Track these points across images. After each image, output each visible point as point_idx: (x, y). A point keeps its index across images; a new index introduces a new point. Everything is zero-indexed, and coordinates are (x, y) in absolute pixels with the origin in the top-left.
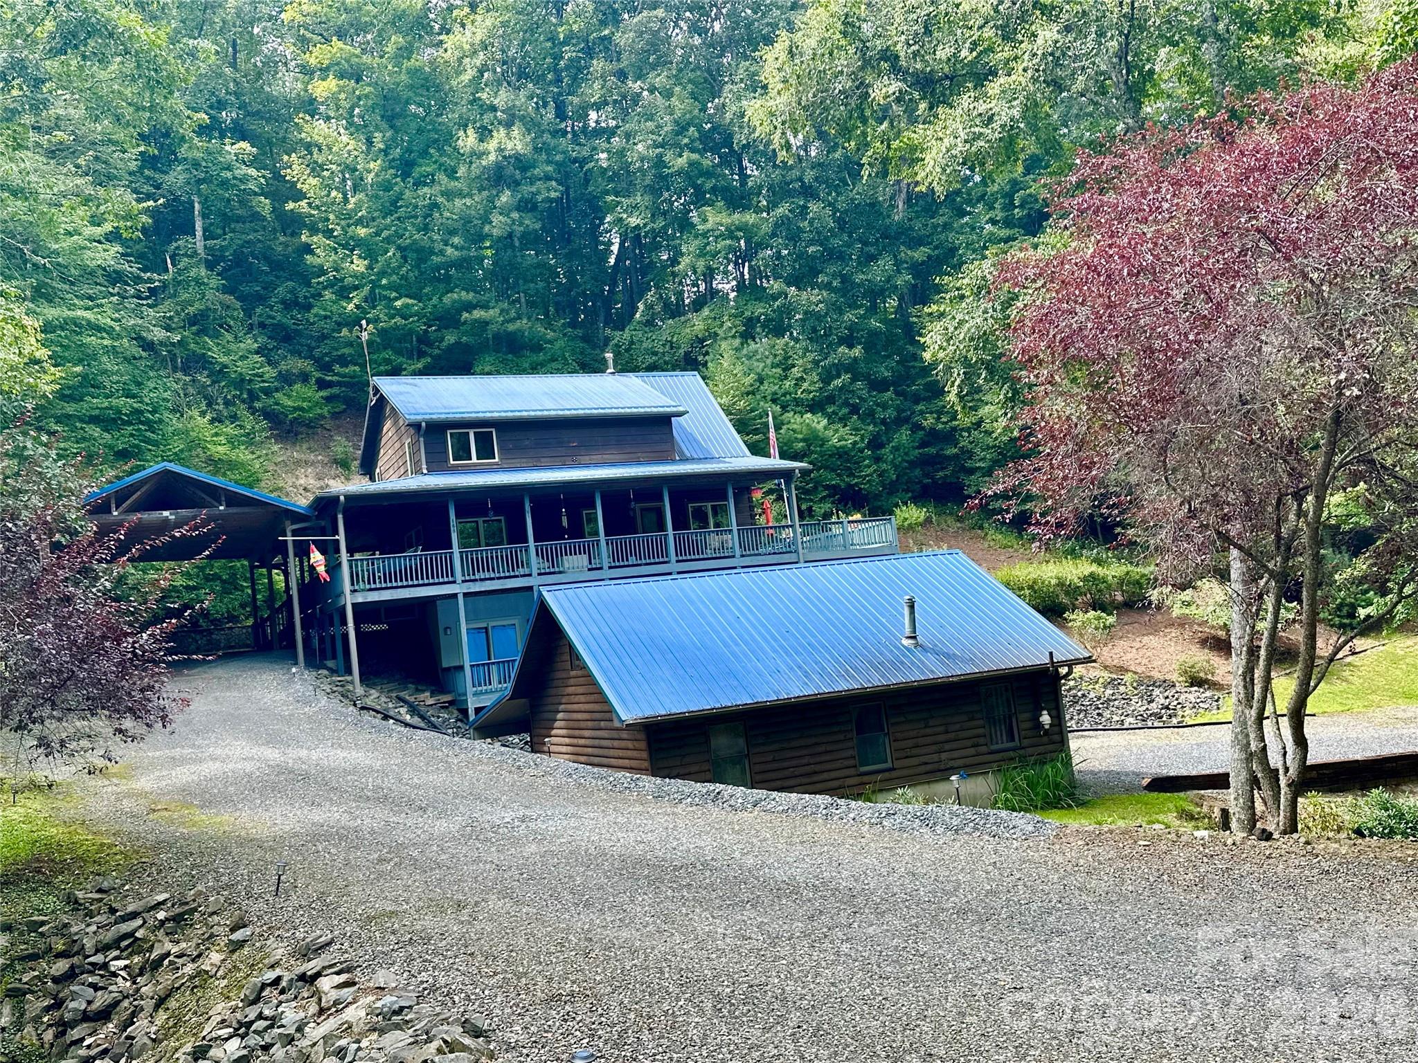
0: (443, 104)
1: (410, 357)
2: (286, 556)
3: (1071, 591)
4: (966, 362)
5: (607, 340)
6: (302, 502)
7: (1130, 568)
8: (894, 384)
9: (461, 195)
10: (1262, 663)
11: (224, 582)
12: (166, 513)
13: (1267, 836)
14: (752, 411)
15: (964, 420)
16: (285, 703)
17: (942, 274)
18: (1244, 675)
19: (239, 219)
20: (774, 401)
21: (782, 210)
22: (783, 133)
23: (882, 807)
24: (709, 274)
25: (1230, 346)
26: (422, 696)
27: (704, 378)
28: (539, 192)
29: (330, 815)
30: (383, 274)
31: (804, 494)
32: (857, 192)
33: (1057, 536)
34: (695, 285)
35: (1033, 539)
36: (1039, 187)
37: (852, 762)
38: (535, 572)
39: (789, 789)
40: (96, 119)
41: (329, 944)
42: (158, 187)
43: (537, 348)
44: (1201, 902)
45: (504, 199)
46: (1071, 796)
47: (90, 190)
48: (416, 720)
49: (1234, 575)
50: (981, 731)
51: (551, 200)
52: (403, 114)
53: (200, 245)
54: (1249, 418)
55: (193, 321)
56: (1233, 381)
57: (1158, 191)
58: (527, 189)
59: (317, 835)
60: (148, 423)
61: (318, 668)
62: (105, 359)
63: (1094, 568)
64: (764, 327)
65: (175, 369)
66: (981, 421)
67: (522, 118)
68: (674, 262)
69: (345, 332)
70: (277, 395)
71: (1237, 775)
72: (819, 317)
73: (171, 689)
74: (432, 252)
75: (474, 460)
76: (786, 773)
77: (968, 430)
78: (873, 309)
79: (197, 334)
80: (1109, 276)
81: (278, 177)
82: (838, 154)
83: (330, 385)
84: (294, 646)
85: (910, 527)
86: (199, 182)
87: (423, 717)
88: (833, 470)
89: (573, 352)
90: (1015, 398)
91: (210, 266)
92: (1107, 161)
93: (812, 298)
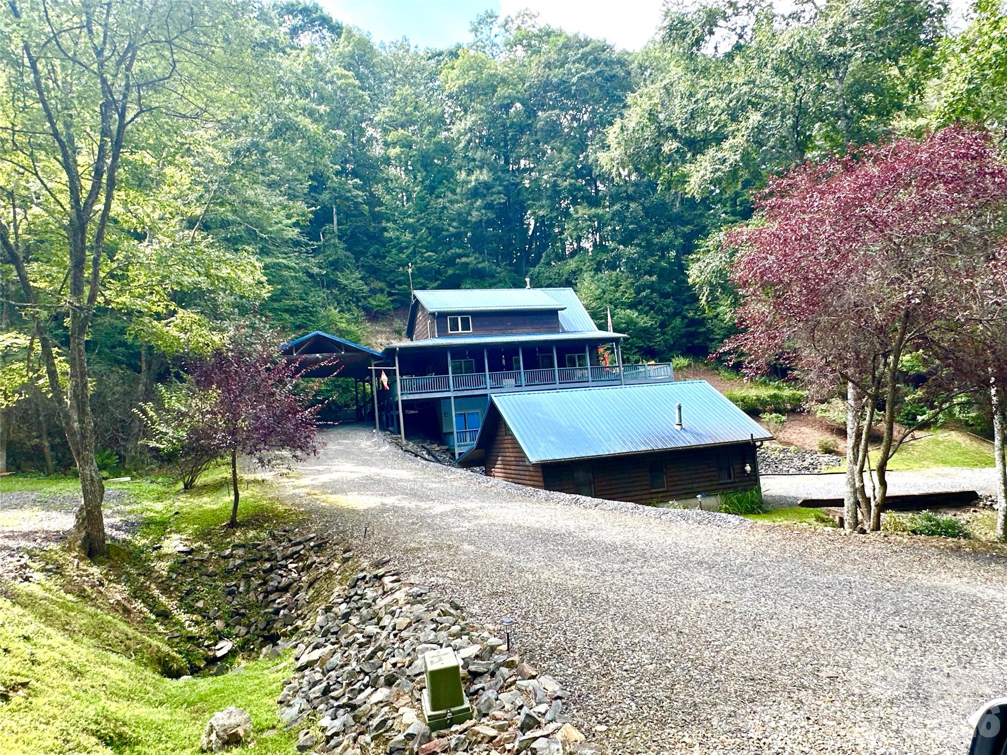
0: (450, 159)
1: (431, 281)
2: (371, 377)
3: (764, 403)
4: (710, 283)
5: (527, 272)
6: (379, 350)
7: (795, 392)
8: (673, 295)
9: (457, 202)
10: (863, 442)
11: (343, 388)
12: (318, 355)
13: (863, 532)
14: (600, 307)
15: (709, 314)
16: (370, 446)
17: (699, 239)
18: (853, 448)
19: (354, 216)
20: (610, 303)
21: (617, 207)
22: (618, 169)
23: (661, 510)
24: (579, 239)
25: (849, 277)
26: (433, 446)
27: (575, 291)
28: (495, 200)
29: (390, 501)
30: (419, 241)
31: (625, 350)
32: (655, 198)
33: (757, 374)
34: (571, 244)
35: (744, 376)
36: (750, 195)
37: (646, 487)
38: (489, 387)
39: (614, 499)
40: (290, 169)
41: (388, 561)
42: (317, 201)
43: (492, 276)
44: (826, 564)
45: (478, 204)
46: (760, 507)
47: (286, 203)
48: (430, 458)
49: (849, 396)
50: (714, 473)
51: (501, 204)
52: (432, 164)
53: (335, 229)
54: (859, 314)
55: (332, 264)
56: (851, 295)
57: (812, 196)
58: (489, 199)
59: (384, 509)
60: (310, 312)
61: (385, 430)
62: (291, 282)
63: (776, 391)
64: (606, 266)
65: (323, 287)
66: (718, 314)
67: (488, 165)
68: (561, 233)
69: (401, 269)
70: (370, 299)
71: (849, 500)
72: (634, 261)
73: (318, 438)
74: (443, 230)
75: (460, 331)
76: (614, 491)
77: (711, 319)
78: (663, 257)
79: (334, 270)
80: (785, 240)
81: (372, 195)
82: (645, 179)
83: (393, 294)
84: (374, 419)
85: (680, 368)
86: (336, 198)
87: (433, 456)
88: (640, 338)
89: (510, 278)
90: (735, 303)
91: (340, 238)
92: (785, 182)
93: (631, 251)
